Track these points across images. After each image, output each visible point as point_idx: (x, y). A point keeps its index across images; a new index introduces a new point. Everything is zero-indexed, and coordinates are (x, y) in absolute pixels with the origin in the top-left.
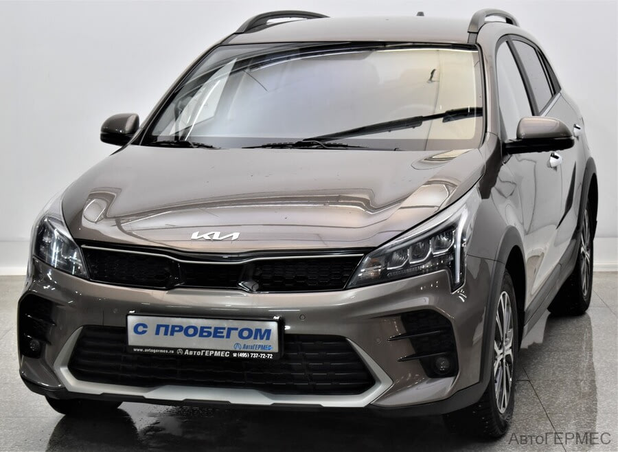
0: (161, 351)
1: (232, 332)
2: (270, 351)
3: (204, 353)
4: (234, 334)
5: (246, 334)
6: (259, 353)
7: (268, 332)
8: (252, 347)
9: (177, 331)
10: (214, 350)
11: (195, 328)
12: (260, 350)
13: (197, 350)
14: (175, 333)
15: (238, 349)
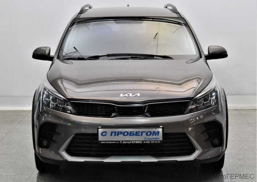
0: (113, 142)
1: (143, 133)
2: (158, 140)
3: (131, 142)
4: (144, 134)
5: (149, 134)
6: (154, 141)
7: (158, 132)
8: (151, 139)
9: (119, 134)
10: (136, 141)
11: (127, 132)
12: (155, 140)
13: (129, 141)
14: (119, 135)
15: (145, 140)
